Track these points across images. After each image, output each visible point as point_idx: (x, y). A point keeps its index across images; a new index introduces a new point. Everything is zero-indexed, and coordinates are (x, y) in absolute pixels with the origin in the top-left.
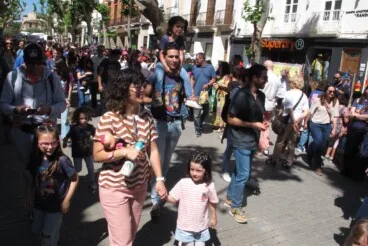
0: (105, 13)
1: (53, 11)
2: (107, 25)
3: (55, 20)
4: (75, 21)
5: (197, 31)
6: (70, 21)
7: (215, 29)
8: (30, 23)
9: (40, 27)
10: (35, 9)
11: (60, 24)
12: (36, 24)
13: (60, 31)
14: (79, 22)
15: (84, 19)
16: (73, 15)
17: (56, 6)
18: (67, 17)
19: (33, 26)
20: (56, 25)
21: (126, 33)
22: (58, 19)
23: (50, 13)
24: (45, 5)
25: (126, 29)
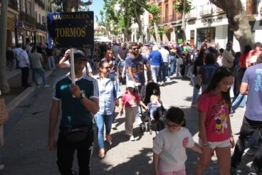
0: (155, 13)
1: (110, 19)
2: (157, 23)
3: (111, 25)
6: (123, 24)
9: (100, 33)
11: (115, 28)
12: (98, 31)
13: (116, 34)
14: (130, 24)
15: (136, 21)
16: (126, 19)
17: (113, 14)
18: (121, 22)
19: (96, 33)
20: (112, 29)
21: (171, 30)
22: (114, 24)
23: (108, 21)
24: (104, 15)
25: (171, 26)
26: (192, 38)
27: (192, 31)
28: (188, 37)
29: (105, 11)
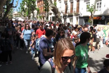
0: (38, 11)
2: (39, 14)
3: (23, 13)
4: (29, 13)
5: (67, 15)
6: (28, 13)
7: (74, 14)
8: (15, 15)
9: (18, 16)
10: (17, 10)
11: (24, 14)
12: (17, 15)
13: (25, 16)
14: (30, 14)
15: (32, 13)
16: (28, 12)
17: (24, 9)
18: (27, 12)
19: (16, 15)
20: (23, 15)
21: (44, 16)
22: (24, 13)
23: (22, 12)
24: (20, 9)
25: (44, 15)
26: (51, 20)
27: (51, 17)
28: (49, 19)
29: (20, 8)
